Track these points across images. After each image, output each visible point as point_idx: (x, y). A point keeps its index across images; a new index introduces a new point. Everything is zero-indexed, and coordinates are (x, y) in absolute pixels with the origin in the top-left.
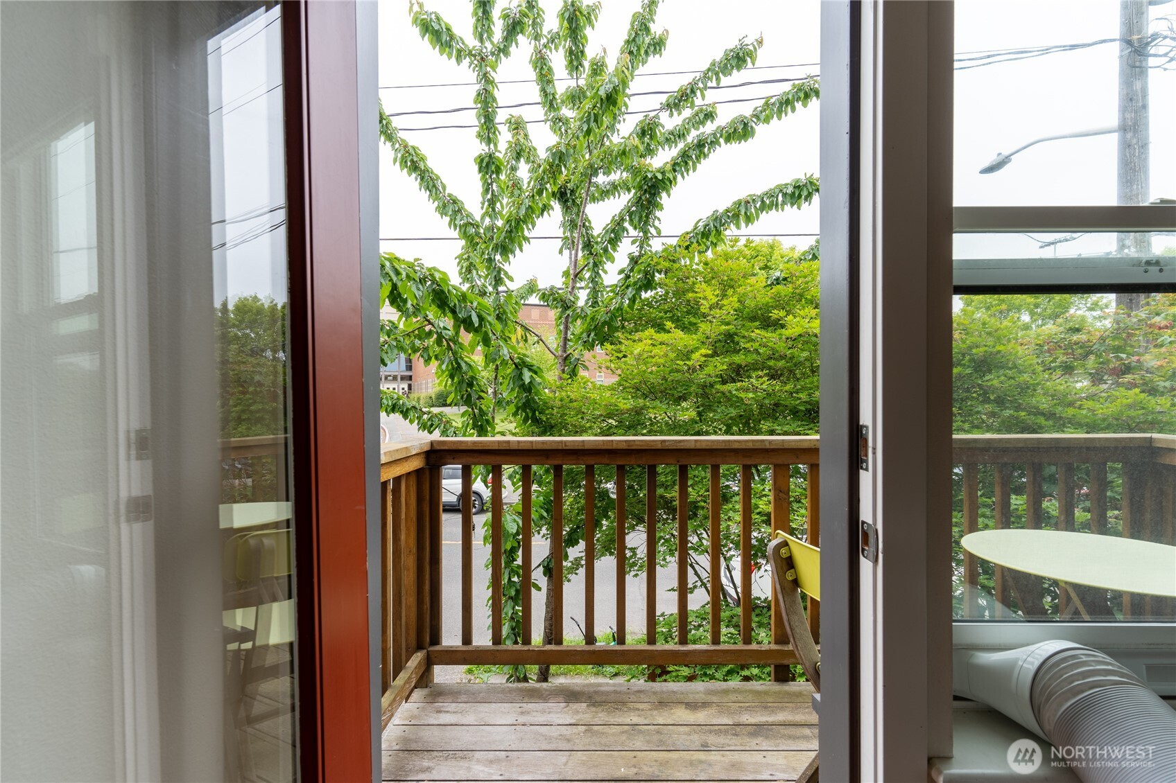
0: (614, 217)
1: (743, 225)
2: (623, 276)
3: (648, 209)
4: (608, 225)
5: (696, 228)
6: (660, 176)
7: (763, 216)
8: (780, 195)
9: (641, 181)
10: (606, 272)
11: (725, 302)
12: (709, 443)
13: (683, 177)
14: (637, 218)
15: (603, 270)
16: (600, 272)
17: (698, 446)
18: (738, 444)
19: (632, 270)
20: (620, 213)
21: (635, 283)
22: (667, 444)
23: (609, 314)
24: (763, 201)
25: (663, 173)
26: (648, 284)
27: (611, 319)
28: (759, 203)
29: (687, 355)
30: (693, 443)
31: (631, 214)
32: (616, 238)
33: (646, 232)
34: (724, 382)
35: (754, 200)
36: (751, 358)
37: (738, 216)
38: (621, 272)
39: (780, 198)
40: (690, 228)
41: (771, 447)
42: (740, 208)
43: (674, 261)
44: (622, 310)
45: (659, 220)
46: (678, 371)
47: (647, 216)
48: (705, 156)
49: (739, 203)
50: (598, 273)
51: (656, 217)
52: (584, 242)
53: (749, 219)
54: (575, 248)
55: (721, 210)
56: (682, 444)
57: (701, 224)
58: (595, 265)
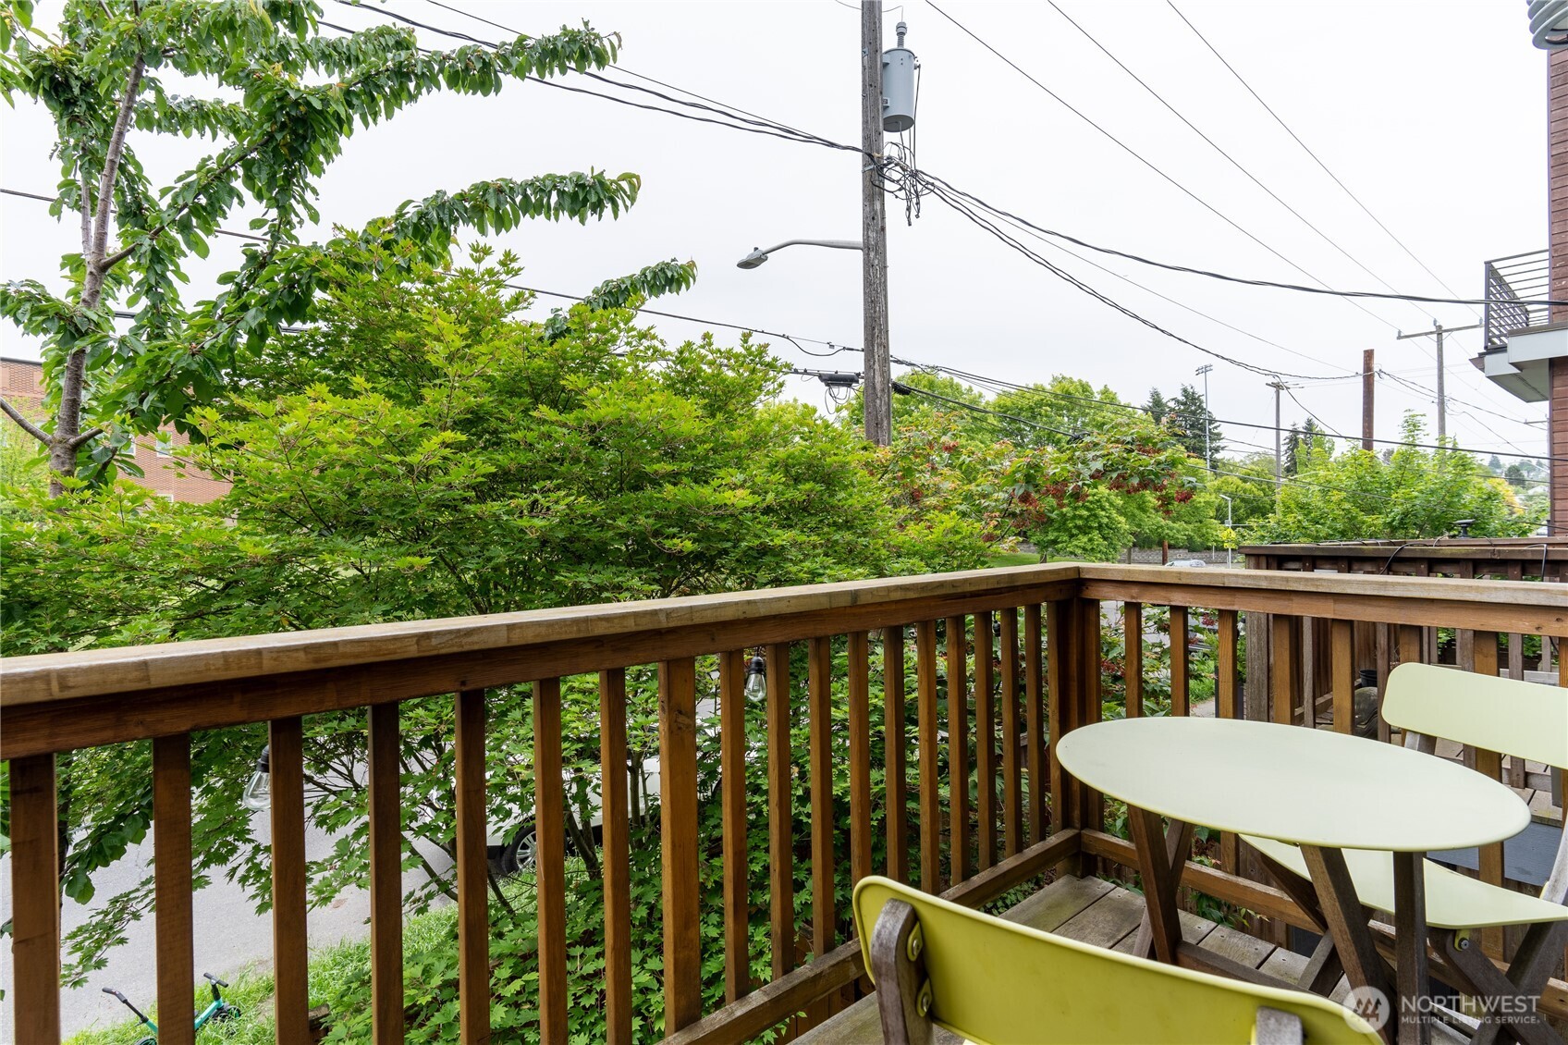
0: (204, 161)
1: (491, 230)
2: (230, 287)
3: (290, 164)
4: (189, 174)
5: (400, 214)
6: (317, 105)
7: (525, 220)
8: (554, 194)
9: (272, 102)
10: (185, 279)
11: (475, 350)
12: (543, 630)
13: (367, 125)
14: (264, 176)
15: (177, 272)
16: (170, 275)
17: (517, 639)
18: (605, 624)
19: (252, 278)
20: (222, 156)
21: (264, 302)
22: (434, 642)
23: (197, 358)
24: (526, 196)
25: (325, 101)
26: (297, 306)
27: (206, 368)
28: (520, 197)
29: (401, 444)
30: (504, 633)
31: (248, 166)
32: (211, 204)
33: (285, 210)
34: (481, 498)
35: (511, 188)
37: (482, 211)
38: (225, 279)
39: (554, 197)
40: (390, 213)
41: (672, 625)
42: (487, 196)
43: (357, 266)
44: (231, 351)
45: (315, 191)
46: (386, 475)
47: (288, 178)
48: (412, 98)
49: (485, 187)
50: (164, 277)
51: (307, 185)
52: (123, 204)
53: (502, 223)
54: (99, 208)
55: (451, 193)
56: (475, 638)
57: (410, 210)
58: (156, 257)
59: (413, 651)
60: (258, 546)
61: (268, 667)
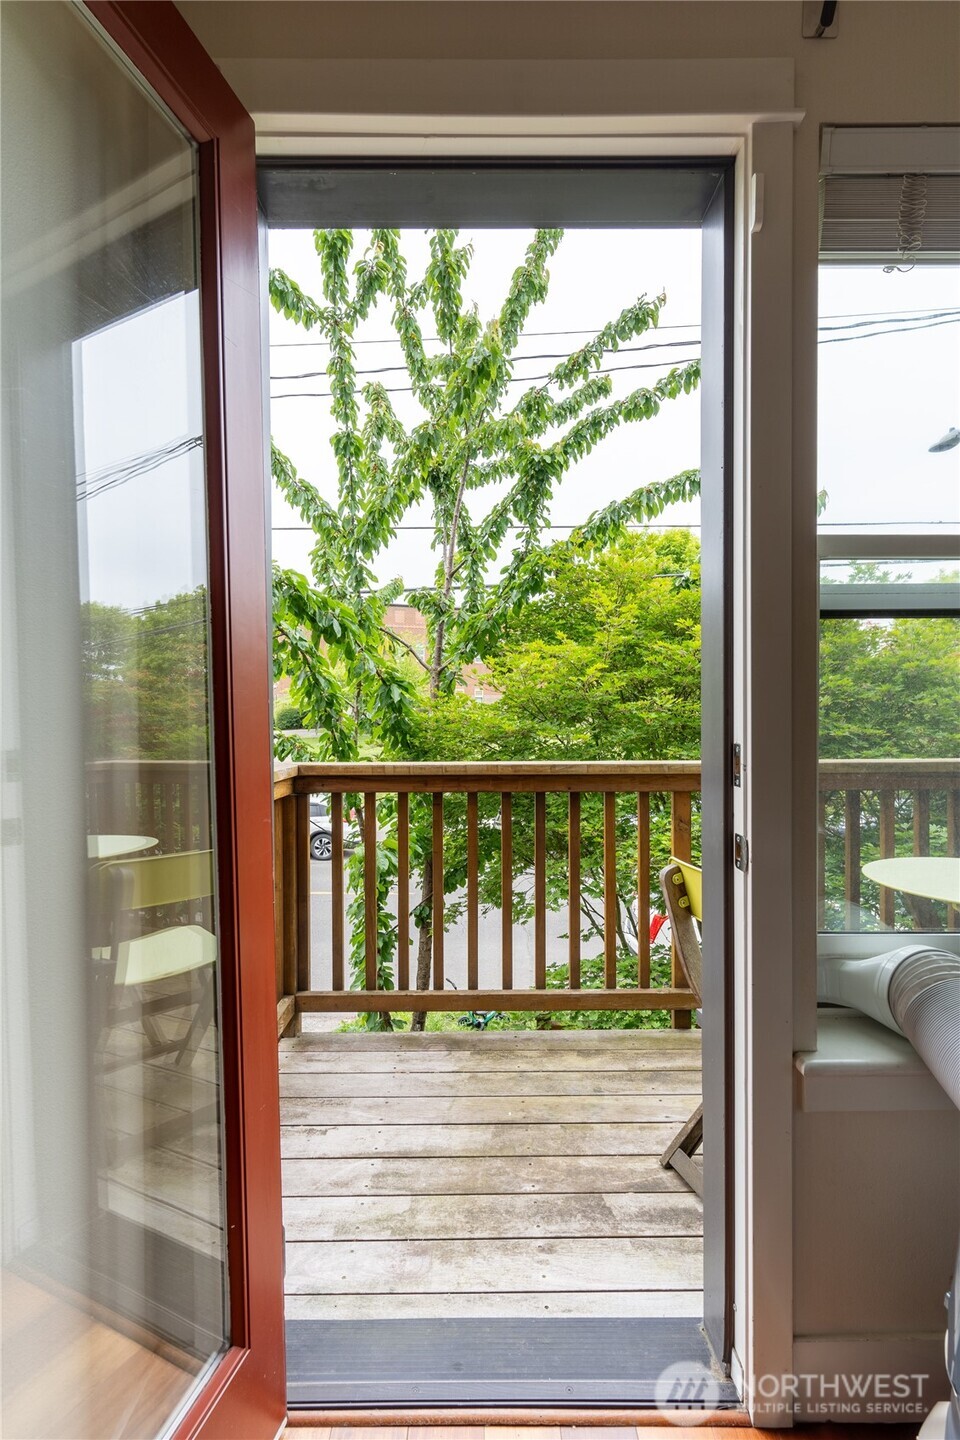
0: (495, 507)
1: (645, 517)
2: (506, 575)
3: (535, 497)
4: (488, 516)
5: (591, 520)
6: (548, 460)
7: (669, 507)
8: (688, 483)
9: (526, 465)
10: (486, 571)
11: (623, 609)
12: (603, 769)
13: (576, 461)
14: (523, 509)
15: (483, 568)
16: (480, 570)
17: (591, 772)
18: (634, 768)
19: (517, 569)
20: (503, 502)
21: (521, 586)
22: (557, 769)
23: (491, 622)
24: (667, 490)
25: (552, 456)
26: (536, 586)
27: (493, 626)
28: (663, 493)
29: (580, 670)
30: (586, 768)
31: (515, 504)
32: (498, 531)
33: (532, 525)
35: (657, 489)
36: (654, 673)
37: (639, 507)
38: (504, 571)
39: (688, 487)
40: (583, 522)
41: (671, 773)
42: (642, 499)
43: (566, 560)
44: (505, 616)
45: (548, 510)
46: (571, 688)
47: (534, 506)
48: (602, 436)
49: (640, 493)
50: (477, 571)
51: (544, 507)
52: (460, 536)
53: (651, 511)
54: (450, 542)
55: (620, 500)
56: (577, 769)
57: (596, 517)
58: (474, 562)
59: (549, 772)
60: (512, 725)
61: (500, 772)
